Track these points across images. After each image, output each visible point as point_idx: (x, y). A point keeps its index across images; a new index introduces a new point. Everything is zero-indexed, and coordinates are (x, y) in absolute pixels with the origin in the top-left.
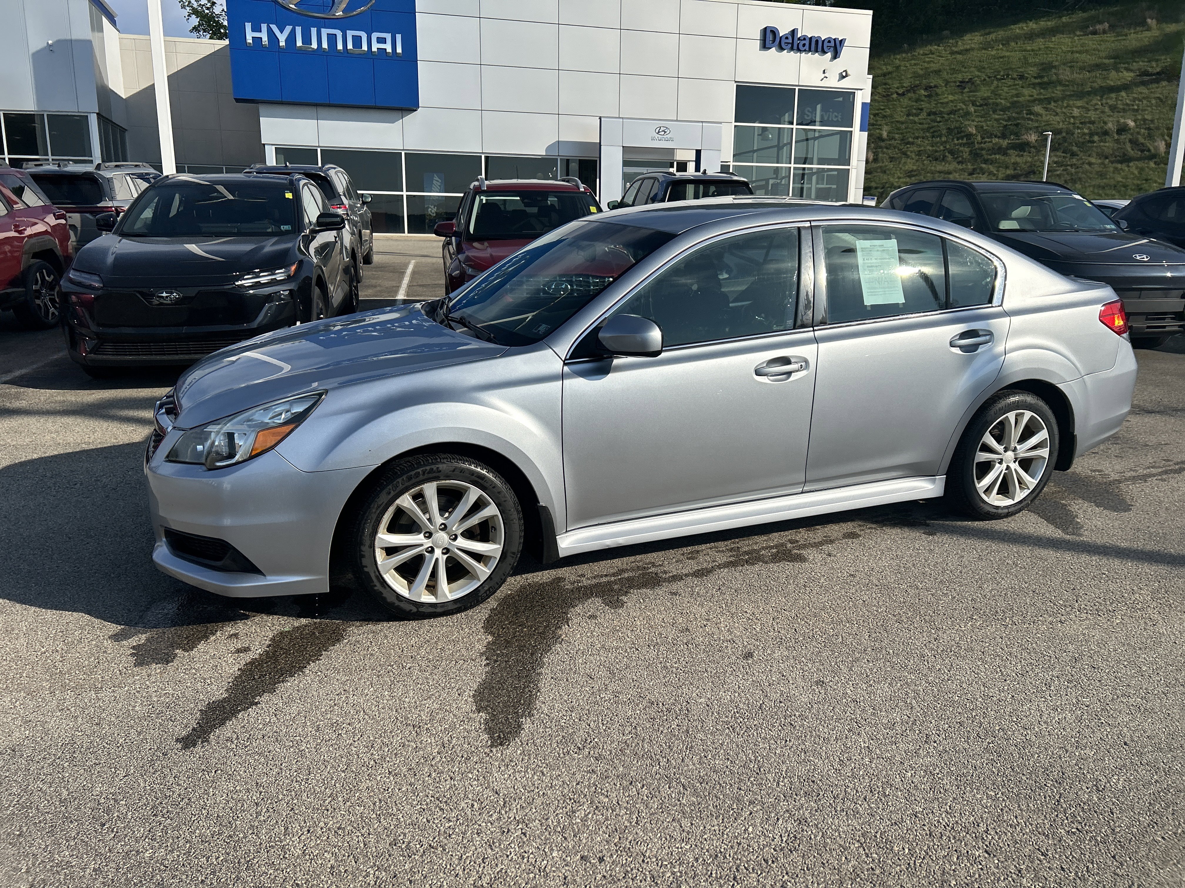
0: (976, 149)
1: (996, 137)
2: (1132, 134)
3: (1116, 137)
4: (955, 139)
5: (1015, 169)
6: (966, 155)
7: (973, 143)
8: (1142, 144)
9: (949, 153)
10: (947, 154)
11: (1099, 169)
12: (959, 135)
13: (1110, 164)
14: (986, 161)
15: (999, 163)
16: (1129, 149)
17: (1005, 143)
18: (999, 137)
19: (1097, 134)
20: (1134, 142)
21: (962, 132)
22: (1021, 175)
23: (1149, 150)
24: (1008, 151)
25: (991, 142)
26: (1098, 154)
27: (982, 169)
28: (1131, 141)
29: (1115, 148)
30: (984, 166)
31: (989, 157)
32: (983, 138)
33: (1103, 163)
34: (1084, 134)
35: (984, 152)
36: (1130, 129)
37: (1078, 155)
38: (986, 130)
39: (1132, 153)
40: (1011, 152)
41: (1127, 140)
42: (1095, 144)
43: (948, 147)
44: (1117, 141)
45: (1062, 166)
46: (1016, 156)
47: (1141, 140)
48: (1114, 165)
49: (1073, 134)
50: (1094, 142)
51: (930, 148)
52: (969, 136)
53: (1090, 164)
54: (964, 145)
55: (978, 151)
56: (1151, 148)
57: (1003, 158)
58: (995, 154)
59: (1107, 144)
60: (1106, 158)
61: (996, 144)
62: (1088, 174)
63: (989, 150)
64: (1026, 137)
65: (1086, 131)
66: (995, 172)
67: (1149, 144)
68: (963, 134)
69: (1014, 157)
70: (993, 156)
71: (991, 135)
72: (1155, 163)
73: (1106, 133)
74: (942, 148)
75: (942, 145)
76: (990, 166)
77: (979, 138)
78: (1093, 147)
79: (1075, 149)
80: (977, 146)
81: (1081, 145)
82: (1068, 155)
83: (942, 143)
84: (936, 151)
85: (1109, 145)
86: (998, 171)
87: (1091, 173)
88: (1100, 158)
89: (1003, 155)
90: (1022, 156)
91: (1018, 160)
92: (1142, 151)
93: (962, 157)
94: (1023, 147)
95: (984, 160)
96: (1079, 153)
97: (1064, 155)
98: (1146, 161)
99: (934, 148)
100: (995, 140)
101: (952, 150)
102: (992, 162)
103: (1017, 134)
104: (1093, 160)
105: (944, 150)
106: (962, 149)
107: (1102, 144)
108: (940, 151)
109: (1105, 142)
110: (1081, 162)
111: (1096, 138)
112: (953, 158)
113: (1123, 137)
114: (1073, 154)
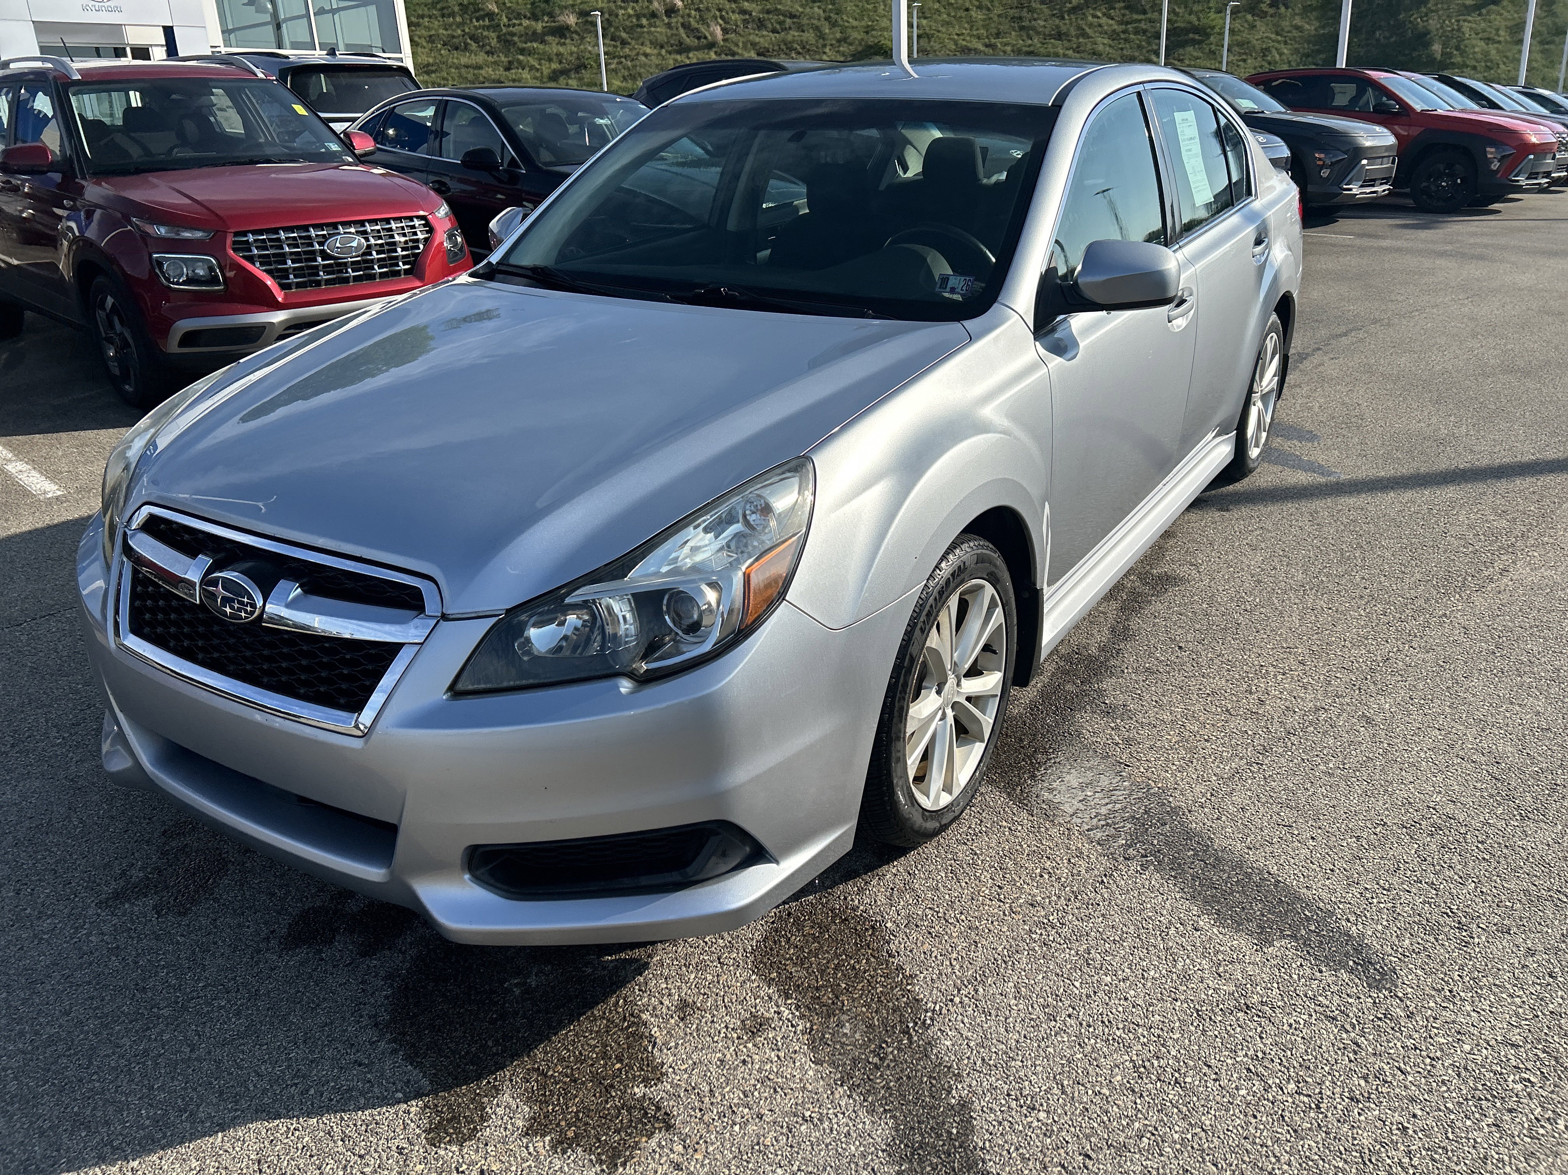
0: (505, 34)
1: (525, 17)
2: (682, 17)
3: (666, 20)
4: (474, 20)
5: (560, 62)
6: (494, 42)
7: (499, 25)
8: (697, 29)
9: (471, 39)
10: (469, 41)
11: (657, 62)
12: (478, 14)
13: (668, 56)
14: (522, 51)
15: (538, 54)
16: (684, 36)
17: (539, 26)
18: (529, 19)
19: (644, 16)
20: (686, 26)
21: (479, 10)
22: (570, 70)
23: (706, 38)
24: (546, 38)
25: (520, 24)
26: (651, 43)
27: (520, 62)
28: (683, 25)
29: (669, 34)
30: (521, 57)
31: (524, 45)
32: (510, 19)
33: (659, 54)
34: (630, 16)
35: (516, 39)
36: (678, 10)
37: (629, 44)
38: (510, 7)
39: (689, 41)
40: (549, 38)
41: (679, 25)
42: (645, 30)
43: (467, 30)
44: (669, 26)
45: (614, 58)
46: (557, 44)
47: (694, 24)
48: (673, 56)
49: (617, 16)
50: (642, 26)
51: (444, 32)
52: (490, 15)
53: (646, 55)
54: (488, 28)
55: (509, 38)
56: (707, 35)
57: (541, 46)
58: (531, 42)
59: (658, 29)
60: (662, 47)
61: (526, 28)
62: (647, 68)
63: (521, 36)
64: (561, 18)
65: (631, 11)
66: (538, 67)
67: (703, 29)
68: (482, 13)
69: (553, 46)
70: (529, 44)
71: (519, 16)
72: (716, 53)
73: (654, 15)
74: (459, 32)
75: (458, 27)
76: (529, 58)
77: (505, 20)
78: (643, 33)
79: (624, 35)
80: (504, 30)
81: (630, 30)
82: (618, 43)
83: (459, 25)
84: (453, 37)
85: (660, 31)
86: (540, 64)
87: (650, 66)
88: (655, 48)
89: (541, 43)
90: (564, 44)
91: (561, 49)
92: (699, 38)
93: (489, 44)
94: (562, 32)
95: (519, 49)
96: (630, 40)
97: (613, 43)
98: (706, 51)
99: (449, 32)
100: (526, 22)
101: (474, 35)
102: (530, 53)
103: (551, 15)
104: (648, 50)
105: (463, 36)
106: (485, 33)
107: (653, 29)
108: (459, 36)
109: (655, 27)
110: (634, 53)
111: (644, 21)
112: (479, 46)
113: (674, 20)
114: (624, 43)
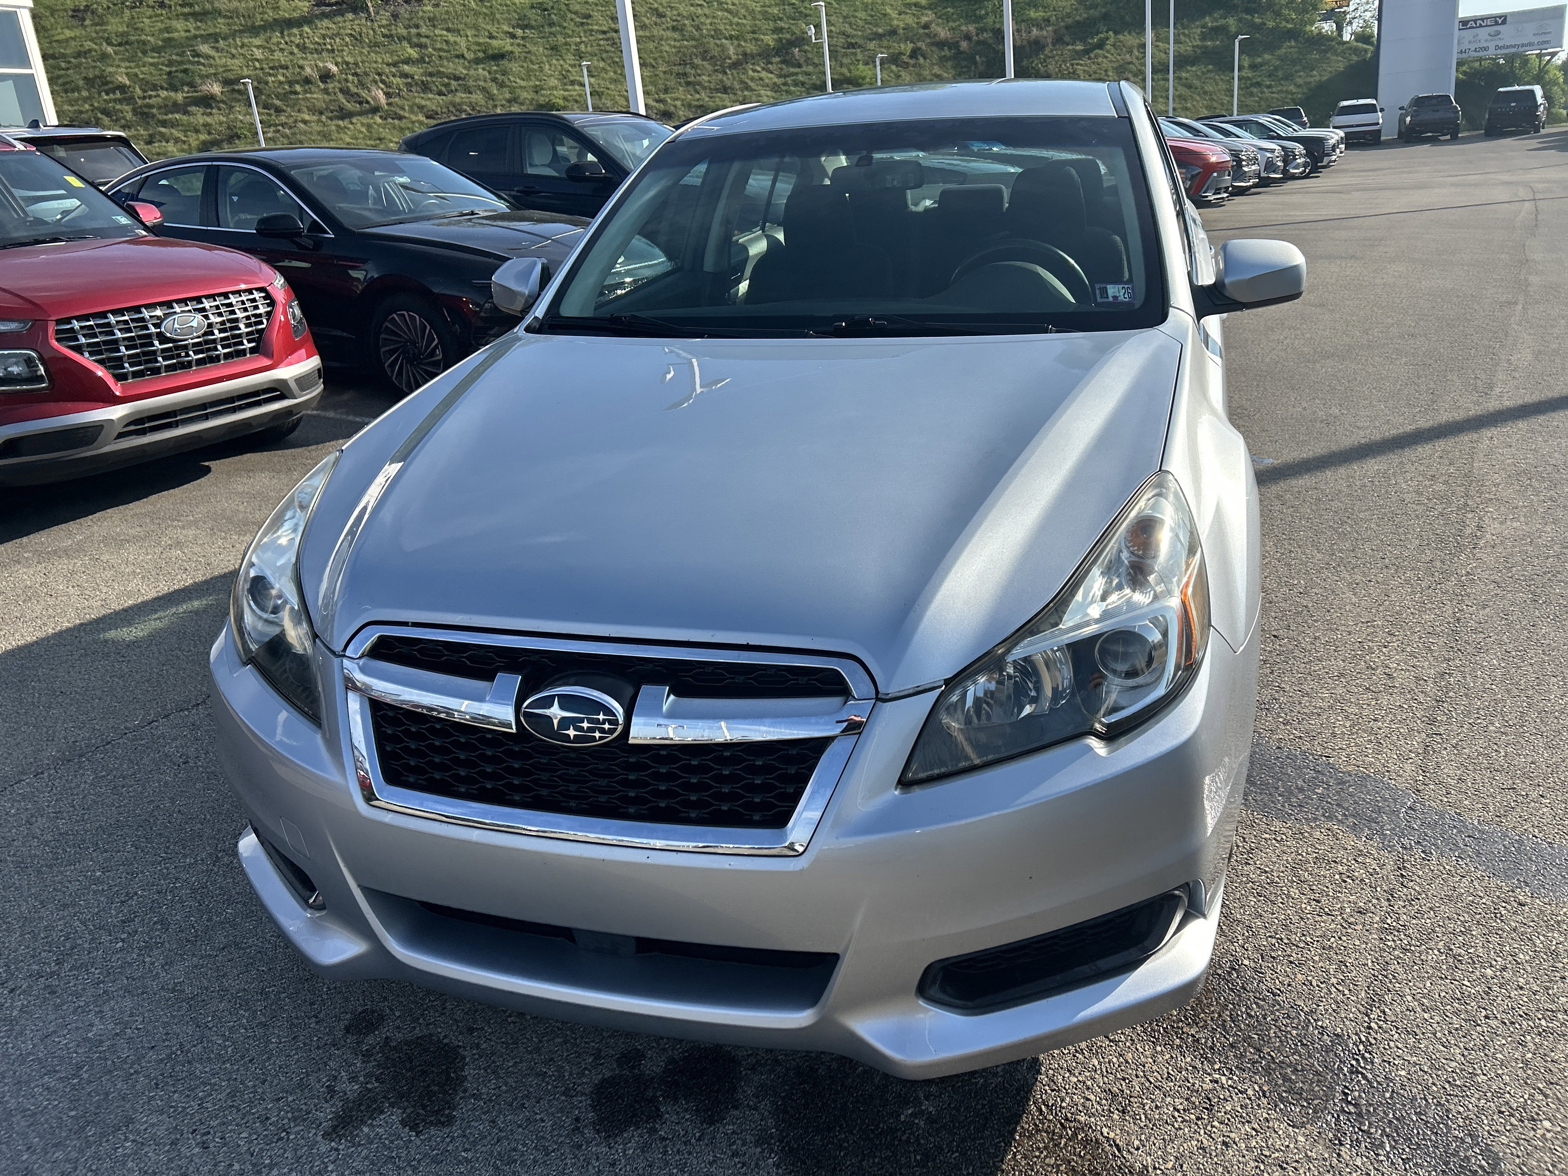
0: (141, 107)
1: (162, 88)
2: (339, 82)
3: (322, 86)
4: (103, 94)
5: (209, 133)
6: (129, 116)
7: (133, 98)
8: (357, 94)
9: (102, 114)
10: (99, 115)
11: (319, 129)
12: (106, 87)
13: (329, 122)
14: (164, 123)
15: (182, 125)
16: (344, 101)
17: (179, 97)
18: (167, 90)
19: (297, 82)
20: (345, 92)
21: (107, 83)
22: (222, 141)
23: (368, 102)
24: (189, 109)
25: (158, 96)
26: (309, 109)
27: (162, 135)
28: (341, 90)
29: (327, 100)
30: (163, 130)
31: (165, 117)
32: (145, 91)
33: (319, 121)
34: (281, 83)
35: (154, 111)
36: (334, 75)
37: (284, 111)
38: (143, 79)
39: (349, 106)
40: (193, 109)
41: (337, 90)
42: (300, 96)
43: (96, 104)
44: (326, 91)
45: (270, 126)
46: (203, 114)
47: (354, 90)
48: (334, 122)
49: (267, 83)
50: (296, 93)
51: (70, 108)
52: (122, 88)
53: (305, 122)
54: (121, 101)
55: (146, 110)
56: (369, 99)
57: (185, 118)
58: (172, 113)
59: (315, 96)
60: (321, 113)
61: (165, 99)
62: (308, 135)
63: (160, 108)
64: (204, 88)
65: (281, 78)
66: (184, 139)
67: (364, 94)
68: (111, 86)
69: (199, 117)
70: (170, 116)
71: (155, 87)
72: (381, 117)
73: (307, 81)
74: (87, 106)
75: (85, 102)
76: (173, 131)
77: (138, 91)
78: (298, 99)
79: (277, 102)
80: (140, 102)
81: (284, 97)
82: (272, 111)
83: (85, 100)
84: (81, 112)
85: (317, 97)
86: (185, 136)
87: (311, 133)
88: (314, 114)
89: (184, 114)
90: (211, 114)
91: (209, 120)
92: (360, 103)
93: (124, 118)
94: (207, 101)
95: (159, 121)
96: (285, 108)
97: (266, 111)
98: (370, 116)
99: (76, 108)
100: (164, 94)
101: (105, 109)
102: (174, 124)
103: (192, 85)
104: (307, 117)
105: (92, 111)
106: (118, 107)
107: (308, 95)
108: (87, 111)
109: (311, 93)
110: (291, 120)
111: (298, 88)
112: (112, 120)
113: (330, 86)
114: (278, 110)
